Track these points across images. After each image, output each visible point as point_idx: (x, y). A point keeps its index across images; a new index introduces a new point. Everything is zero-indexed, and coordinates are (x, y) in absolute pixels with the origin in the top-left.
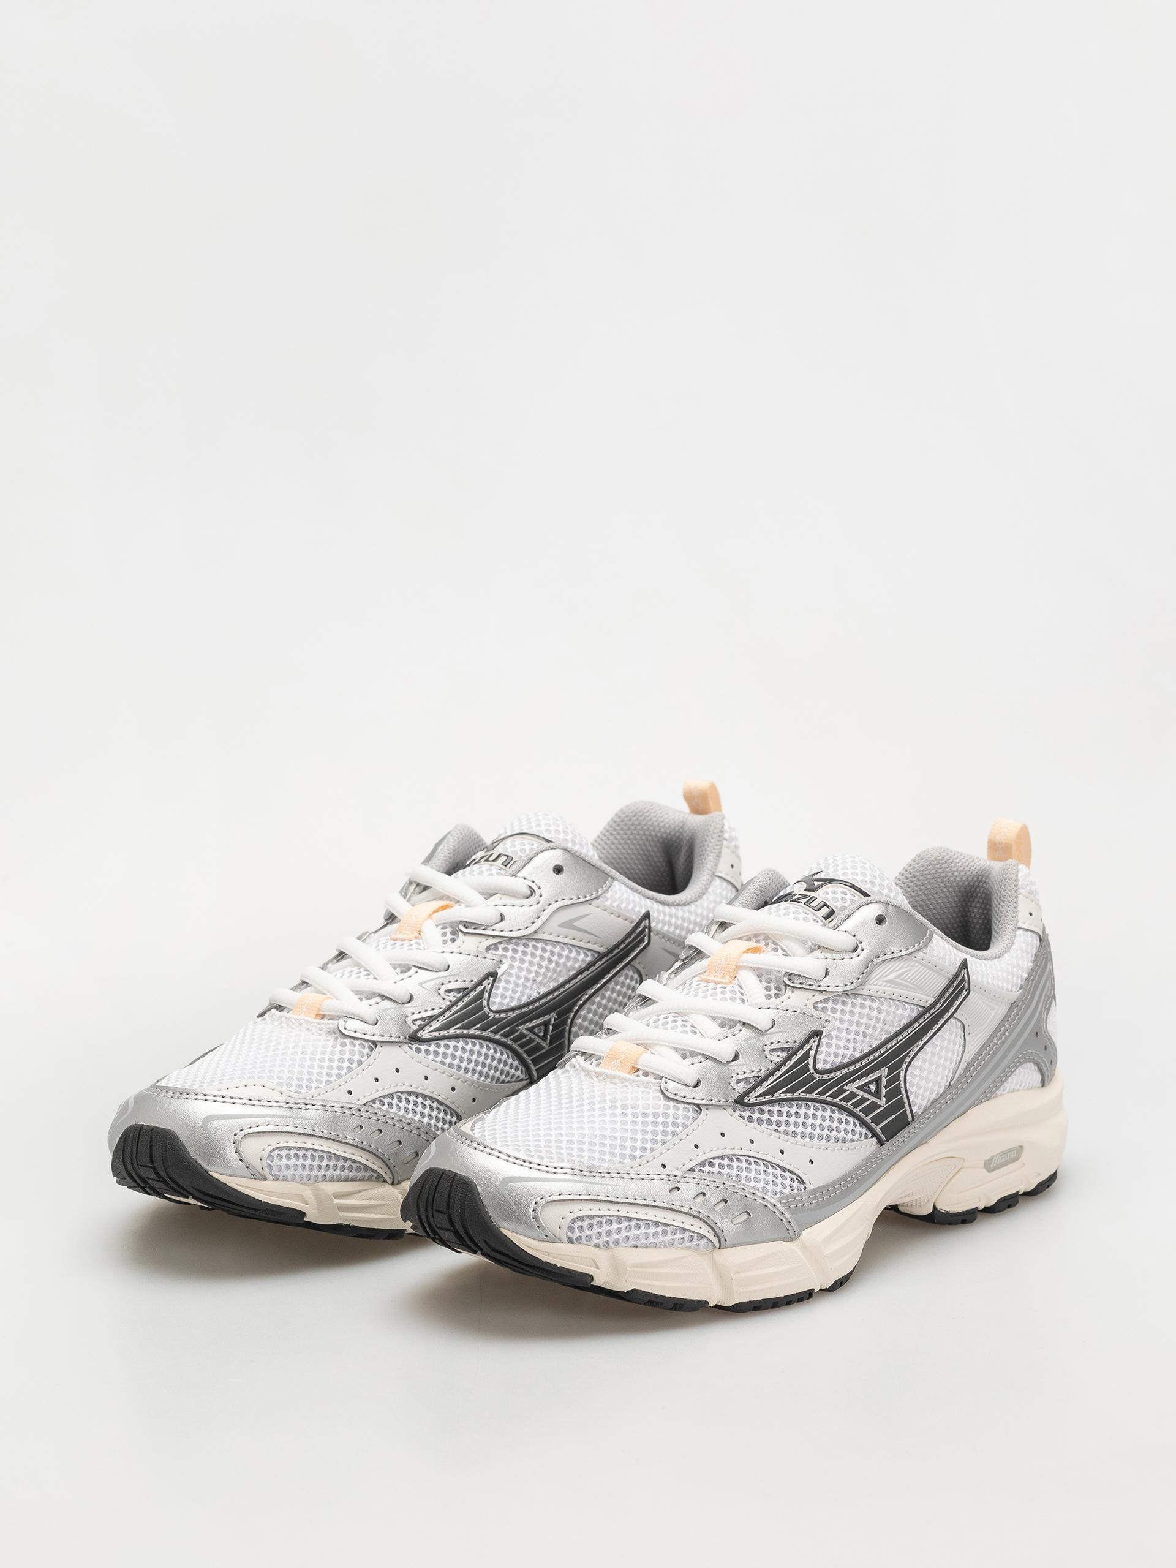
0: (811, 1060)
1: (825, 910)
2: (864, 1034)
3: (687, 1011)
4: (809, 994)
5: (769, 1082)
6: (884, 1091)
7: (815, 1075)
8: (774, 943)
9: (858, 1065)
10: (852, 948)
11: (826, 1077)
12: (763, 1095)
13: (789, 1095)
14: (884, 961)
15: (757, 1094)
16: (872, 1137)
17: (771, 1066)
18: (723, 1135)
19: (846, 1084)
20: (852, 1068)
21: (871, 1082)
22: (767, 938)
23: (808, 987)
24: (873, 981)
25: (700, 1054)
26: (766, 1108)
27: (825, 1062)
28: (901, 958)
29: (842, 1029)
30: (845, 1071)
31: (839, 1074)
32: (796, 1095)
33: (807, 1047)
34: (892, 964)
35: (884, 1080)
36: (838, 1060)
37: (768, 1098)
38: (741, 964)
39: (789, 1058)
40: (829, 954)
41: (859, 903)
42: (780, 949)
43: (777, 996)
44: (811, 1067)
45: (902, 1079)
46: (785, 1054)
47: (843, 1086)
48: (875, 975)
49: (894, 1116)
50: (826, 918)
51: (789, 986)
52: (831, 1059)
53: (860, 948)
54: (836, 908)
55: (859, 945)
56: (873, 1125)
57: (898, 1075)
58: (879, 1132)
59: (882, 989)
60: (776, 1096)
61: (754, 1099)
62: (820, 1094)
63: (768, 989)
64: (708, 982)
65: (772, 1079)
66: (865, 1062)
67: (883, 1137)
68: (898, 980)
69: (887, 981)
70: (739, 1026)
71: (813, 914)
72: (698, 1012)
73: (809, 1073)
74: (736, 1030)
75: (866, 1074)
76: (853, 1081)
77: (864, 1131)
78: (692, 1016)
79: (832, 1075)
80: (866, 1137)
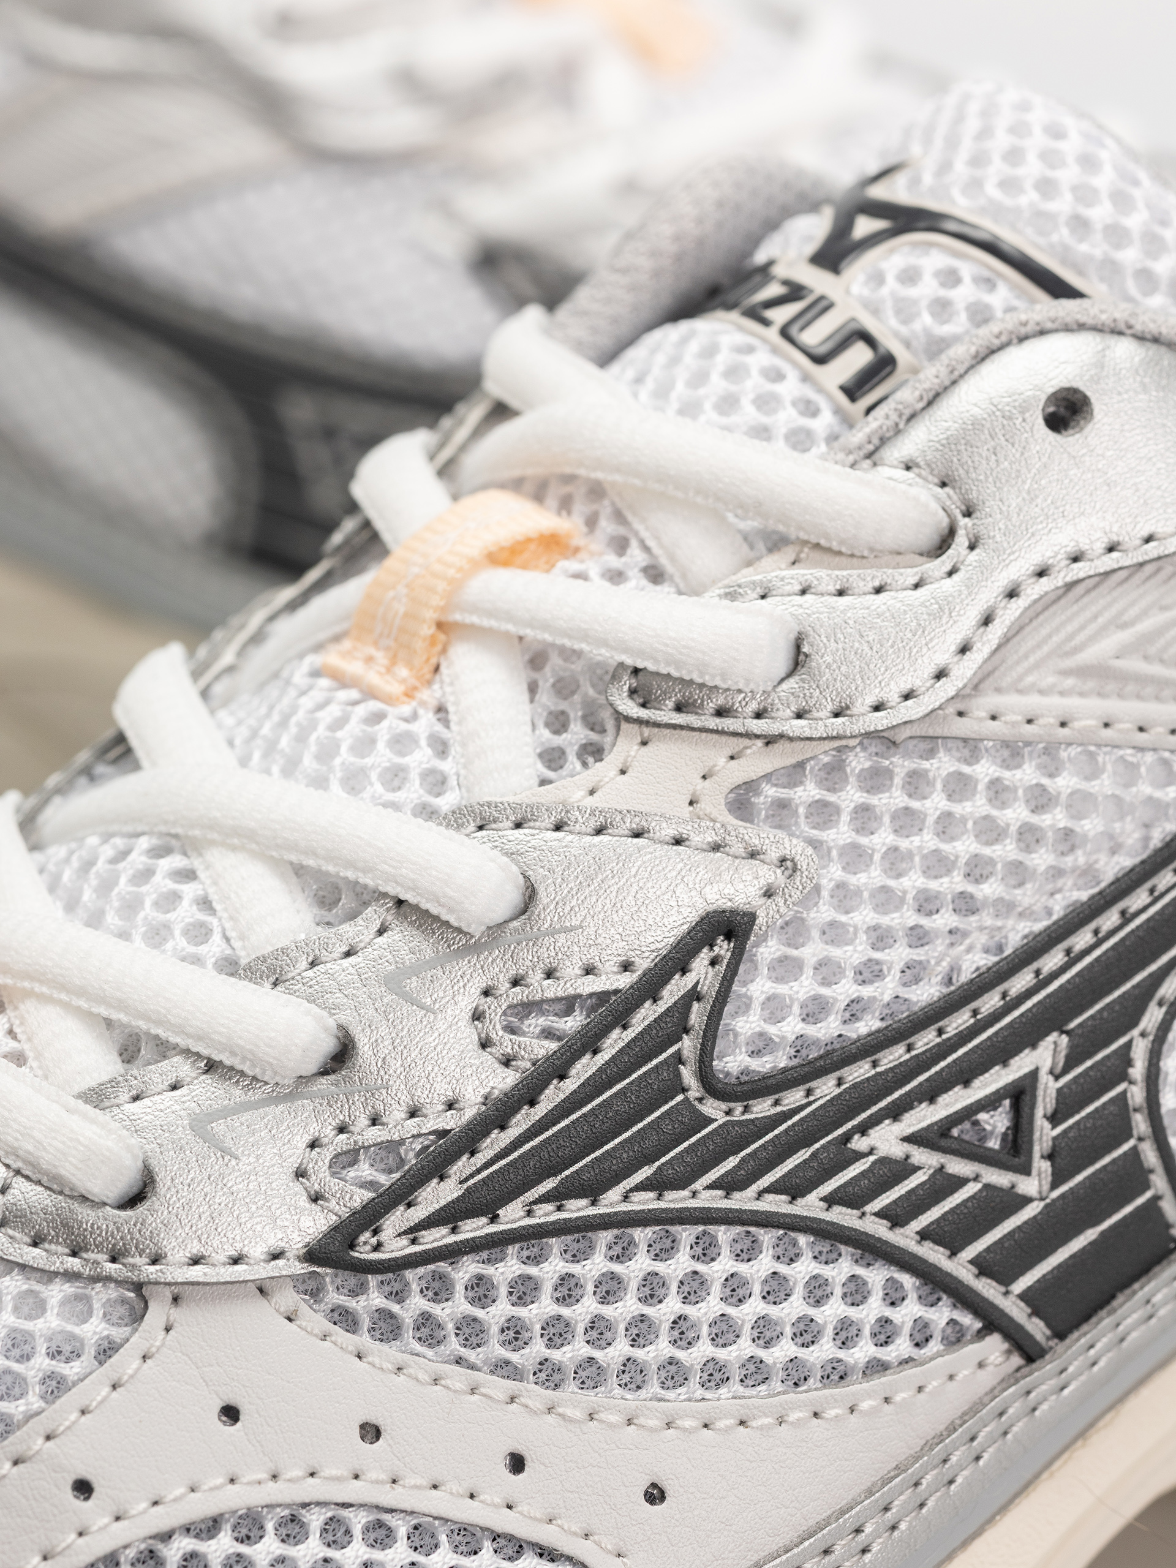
0: (688, 1045)
1: (859, 357)
2: (966, 905)
3: (197, 832)
4: (716, 754)
5: (480, 1159)
6: (1044, 1133)
7: (713, 1109)
8: (619, 517)
9: (926, 1040)
10: (928, 536)
11: (762, 1108)
12: (449, 1216)
13: (577, 1208)
14: (1070, 586)
15: (418, 1213)
16: (981, 1335)
17: (505, 1080)
18: (231, 1413)
19: (863, 1130)
20: (894, 1056)
21: (989, 1103)
22: (597, 491)
23: (713, 723)
24: (1020, 669)
25: (187, 1052)
26: (468, 1269)
27: (762, 1045)
28: (1148, 569)
29: (858, 892)
30: (860, 1072)
31: (826, 1088)
32: (612, 1201)
33: (674, 990)
34: (1102, 602)
35: (1048, 1089)
36: (828, 1029)
37: (474, 1228)
38: (457, 617)
39: (589, 1042)
40: (822, 573)
41: (1002, 324)
42: (634, 543)
43: (593, 752)
44: (688, 1075)
45: (1138, 1071)
46: (572, 1024)
47: (847, 1138)
48: (1030, 643)
49: (1090, 1235)
50: (853, 390)
51: (628, 719)
52: (791, 1027)
53: (961, 541)
54: (908, 345)
55: (963, 522)
56: (988, 1289)
57: (1124, 1057)
58: (1016, 1311)
59: (1052, 706)
60: (512, 1215)
61: (404, 1241)
62: (729, 1185)
63: (558, 723)
64: (342, 681)
65: (498, 1140)
66: (960, 1021)
67: (1037, 1329)
68: (1134, 664)
69: (1082, 672)
70: (374, 915)
71: (806, 378)
72: (236, 841)
73: (680, 1098)
74: (361, 929)
75: (965, 1075)
76: (895, 1113)
77: (942, 1314)
78: (214, 856)
79: (794, 1097)
80: (956, 1338)
